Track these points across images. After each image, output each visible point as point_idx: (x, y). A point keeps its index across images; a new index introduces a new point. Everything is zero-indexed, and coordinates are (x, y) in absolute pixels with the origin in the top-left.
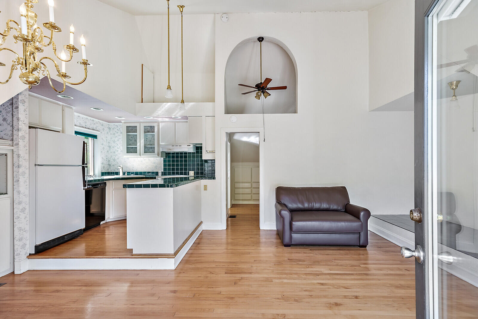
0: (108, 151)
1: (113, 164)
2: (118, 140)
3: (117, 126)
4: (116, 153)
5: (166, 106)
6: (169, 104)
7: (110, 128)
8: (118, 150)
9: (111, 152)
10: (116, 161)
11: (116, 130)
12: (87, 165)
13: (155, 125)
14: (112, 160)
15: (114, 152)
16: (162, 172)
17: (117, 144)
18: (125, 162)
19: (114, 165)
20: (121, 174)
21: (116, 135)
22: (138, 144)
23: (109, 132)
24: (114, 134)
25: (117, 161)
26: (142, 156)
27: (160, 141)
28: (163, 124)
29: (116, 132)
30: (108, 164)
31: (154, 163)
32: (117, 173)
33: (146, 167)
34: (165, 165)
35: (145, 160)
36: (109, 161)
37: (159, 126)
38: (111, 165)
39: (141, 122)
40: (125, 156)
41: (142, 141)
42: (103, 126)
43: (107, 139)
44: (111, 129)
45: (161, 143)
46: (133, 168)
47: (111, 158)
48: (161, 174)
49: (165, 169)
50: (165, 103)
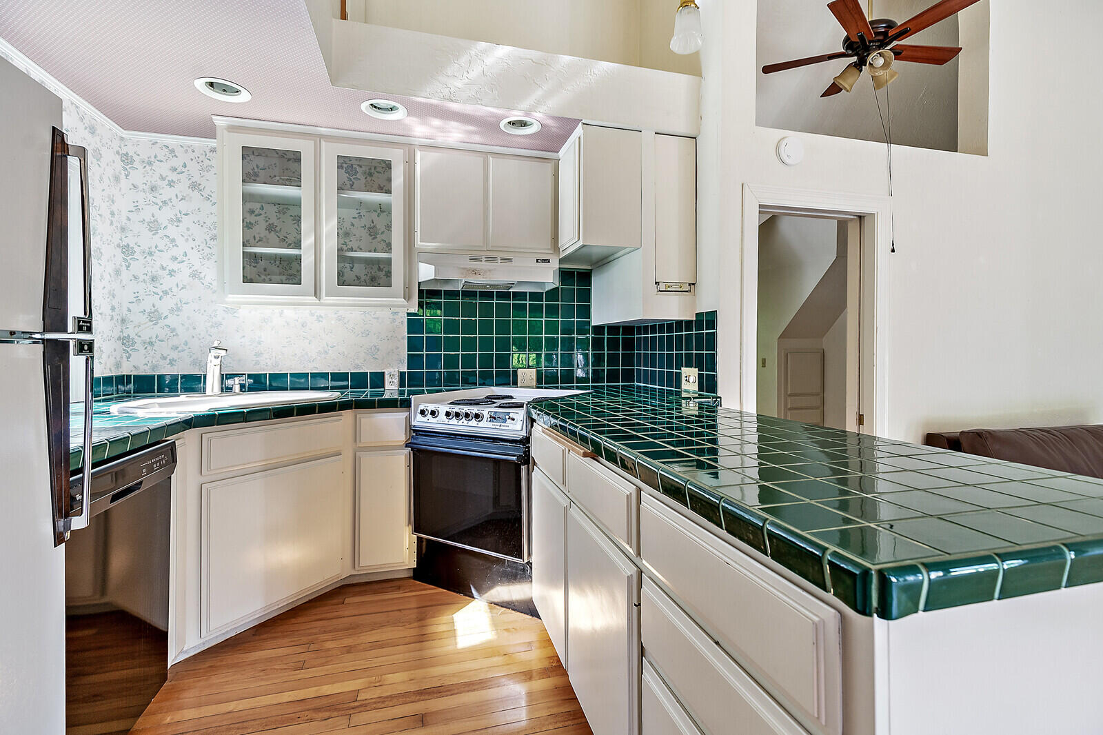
0: (118, 272)
1: (145, 337)
2: (179, 220)
3: (172, 151)
4: (167, 282)
5: (489, 60)
6: (503, 51)
7: (127, 159)
8: (174, 266)
9: (136, 278)
10: (167, 322)
11: (163, 169)
12: (89, 329)
13: (396, 157)
14: (144, 318)
15: (154, 279)
16: (402, 375)
17: (173, 241)
18: (212, 326)
19: (151, 343)
20: (213, 383)
21: (167, 193)
22: (308, 241)
23: (123, 176)
24: (153, 189)
25: (172, 321)
26: (326, 299)
27: (418, 235)
28: (434, 156)
29: (163, 178)
30: (119, 339)
31: (366, 334)
32: (193, 383)
33: (326, 353)
34: (413, 345)
35: (319, 318)
36: (123, 321)
37: (410, 164)
38: (134, 343)
39: (321, 136)
40: (232, 298)
41: (330, 227)
42: (97, 139)
43: (114, 208)
44: (136, 164)
45: (419, 243)
46: (259, 354)
47: (131, 306)
48: (396, 380)
49: (413, 361)
50: (483, 45)
